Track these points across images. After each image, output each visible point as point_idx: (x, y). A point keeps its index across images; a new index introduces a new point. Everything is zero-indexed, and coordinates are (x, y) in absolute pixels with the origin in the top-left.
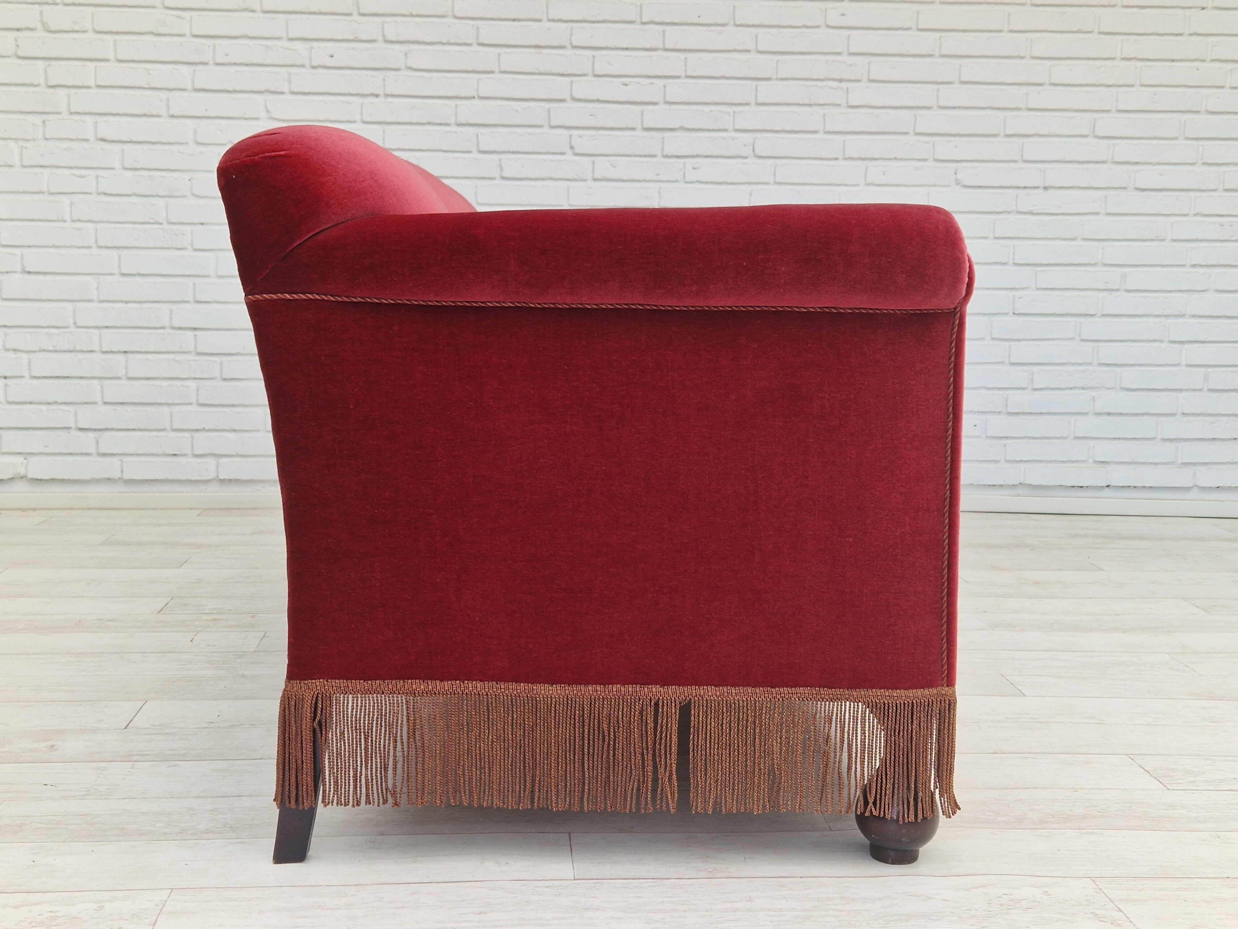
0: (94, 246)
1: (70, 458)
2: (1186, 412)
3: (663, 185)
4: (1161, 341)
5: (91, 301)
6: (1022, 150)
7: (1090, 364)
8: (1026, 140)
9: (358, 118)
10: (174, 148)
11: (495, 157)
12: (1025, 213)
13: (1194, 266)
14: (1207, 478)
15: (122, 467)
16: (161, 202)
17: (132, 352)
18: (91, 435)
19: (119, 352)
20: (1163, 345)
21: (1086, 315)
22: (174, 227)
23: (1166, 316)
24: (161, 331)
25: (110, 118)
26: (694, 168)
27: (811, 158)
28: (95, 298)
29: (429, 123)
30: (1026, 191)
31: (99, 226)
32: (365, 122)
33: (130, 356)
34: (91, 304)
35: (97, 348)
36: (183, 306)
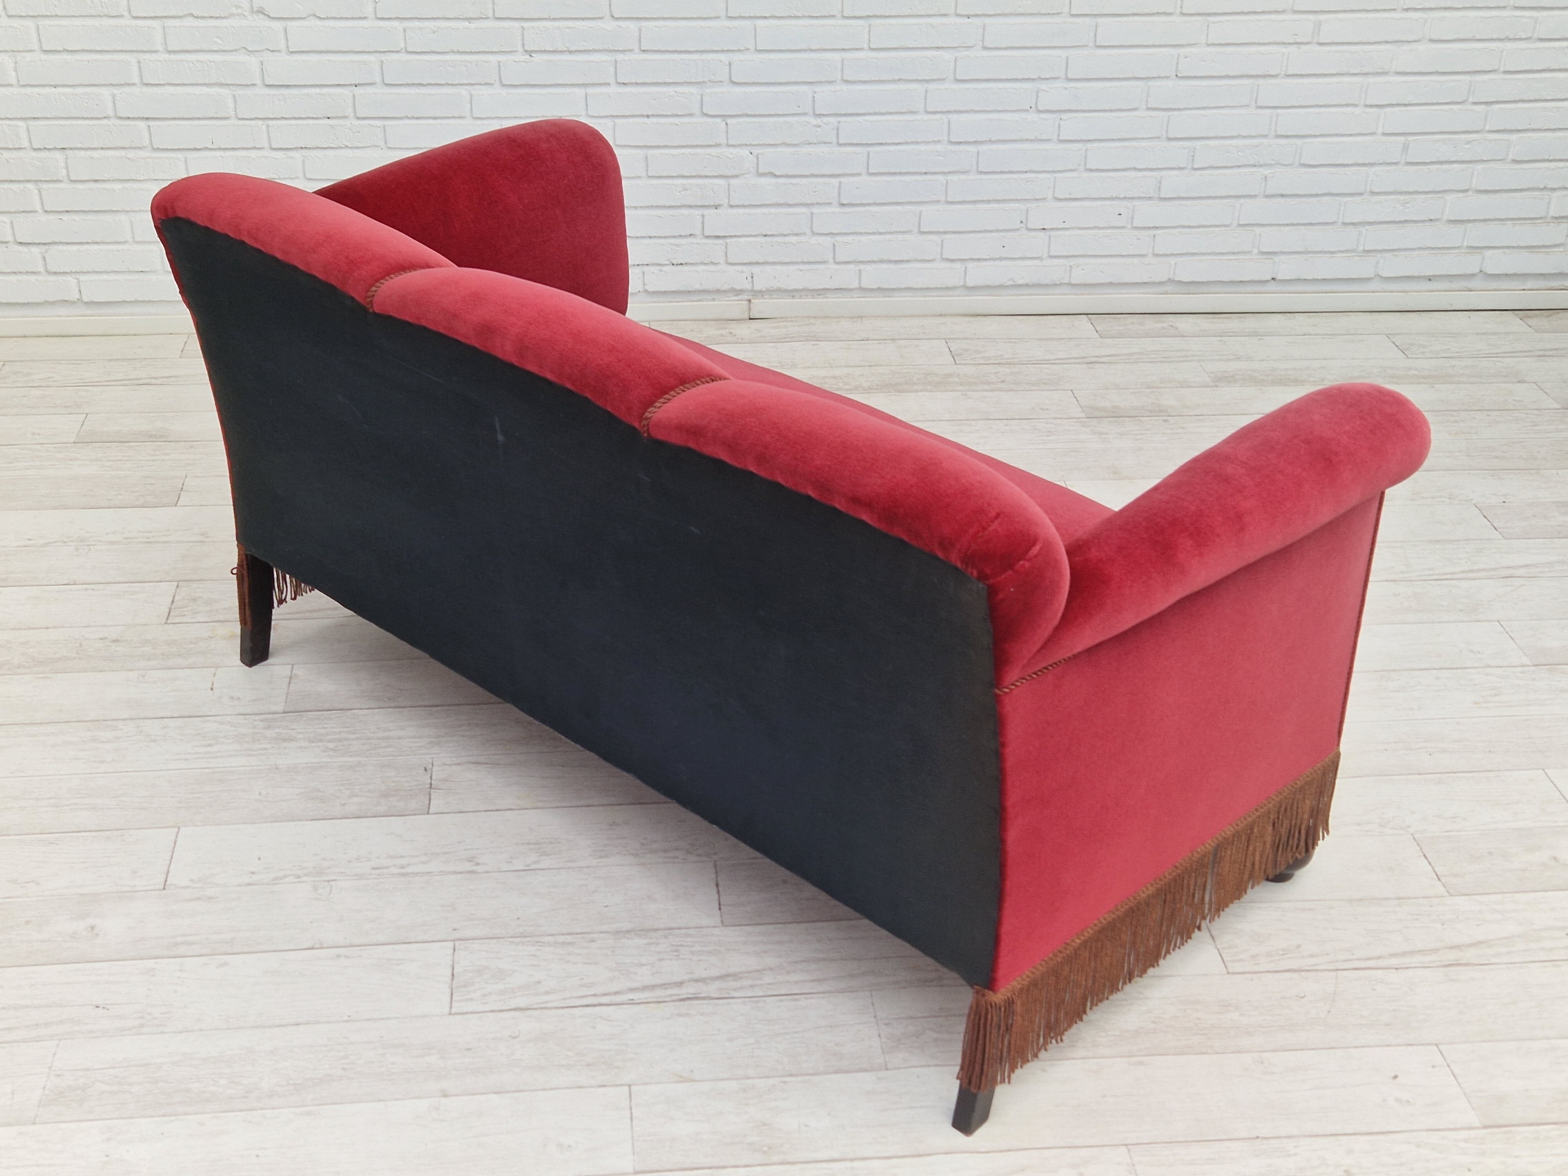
1: (13, 278)
2: (1376, 190)
4: (1355, 106)
5: (11, 85)
7: (1266, 136)
13: (1407, 10)
14: (1391, 266)
15: (79, 286)
17: (71, 149)
18: (35, 250)
19: (55, 149)
20: (1357, 111)
21: (1265, 76)
23: (1366, 74)
24: (105, 122)
28: (14, 82)
33: (70, 153)
34: (10, 89)
35: (26, 144)
36: (127, 89)
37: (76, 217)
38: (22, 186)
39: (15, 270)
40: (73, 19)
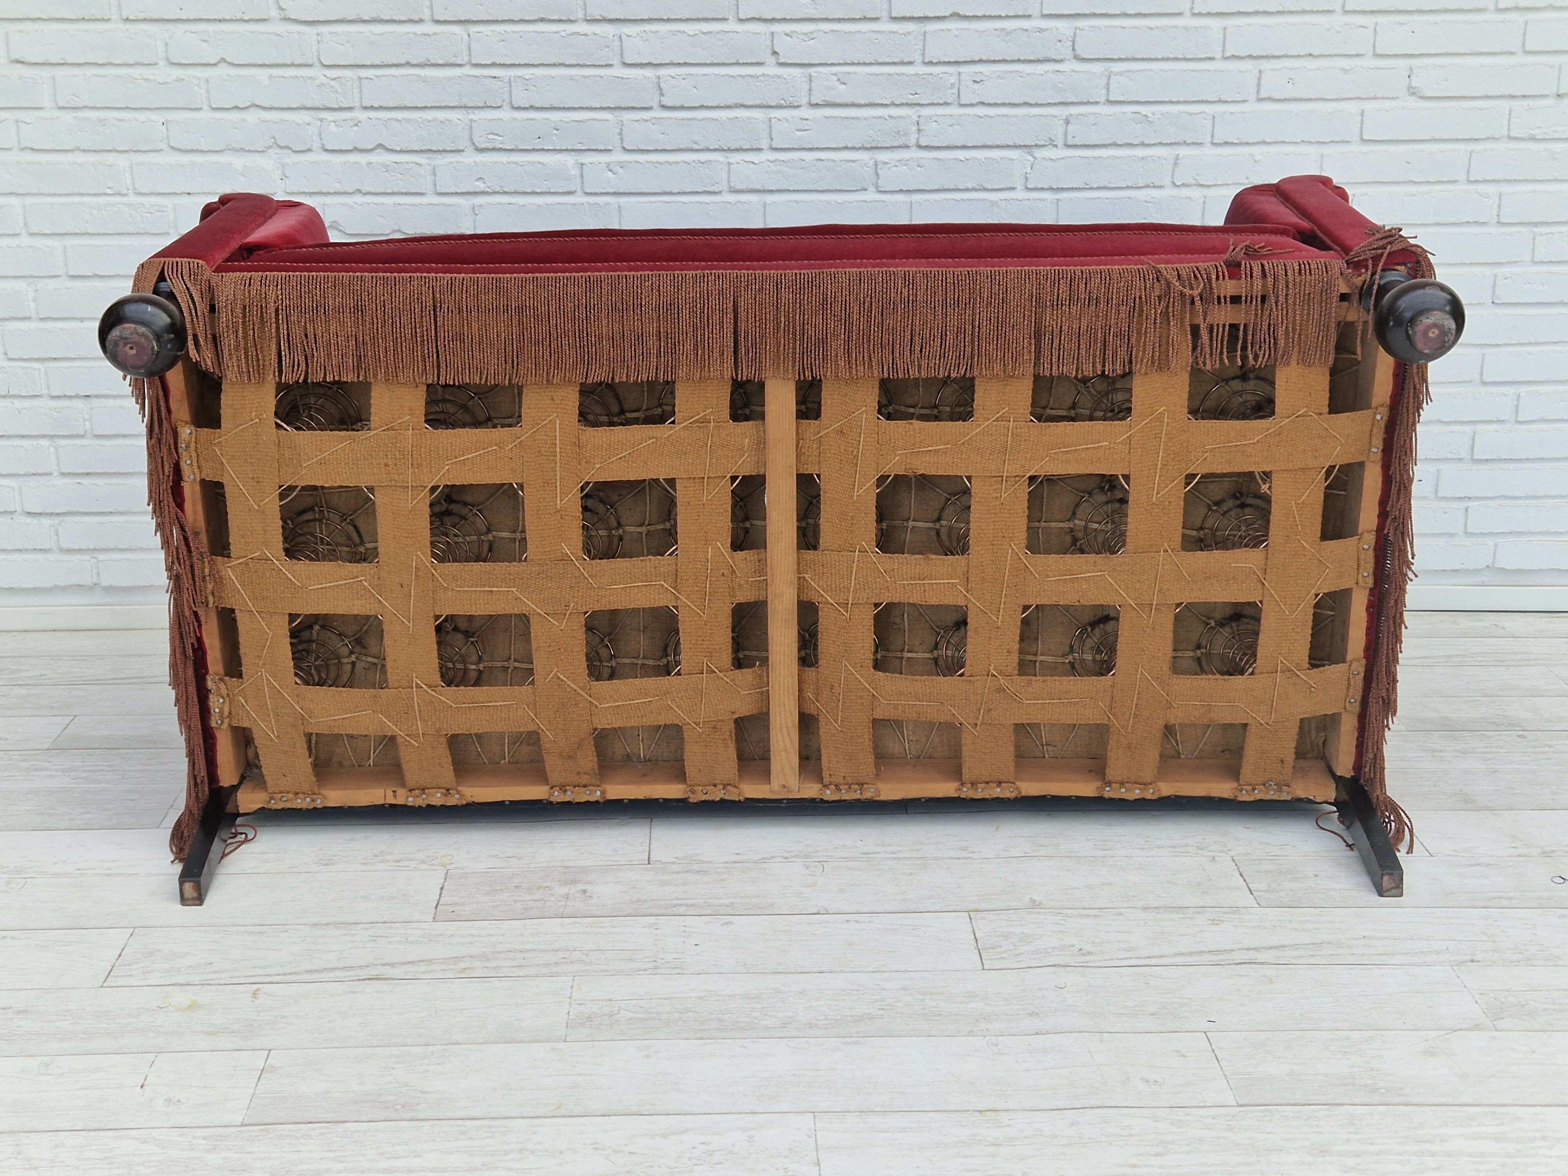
0: (24, 232)
1: (19, 557)
3: (926, 112)
5: (27, 319)
6: (1525, 34)
8: (1531, 16)
9: (426, 14)
10: (136, 72)
11: (649, 72)
12: (1522, 139)
15: (97, 568)
16: (122, 161)
17: (97, 396)
18: (46, 522)
19: (77, 396)
22: (145, 200)
25: (29, 26)
26: (974, 81)
27: (1168, 59)
28: (32, 313)
29: (542, 20)
30: (1525, 103)
31: (29, 201)
32: (437, 22)
33: (95, 402)
34: (28, 324)
35: (43, 390)
37: (99, 481)
38: (35, 442)
39: (20, 548)
40: (108, 237)
